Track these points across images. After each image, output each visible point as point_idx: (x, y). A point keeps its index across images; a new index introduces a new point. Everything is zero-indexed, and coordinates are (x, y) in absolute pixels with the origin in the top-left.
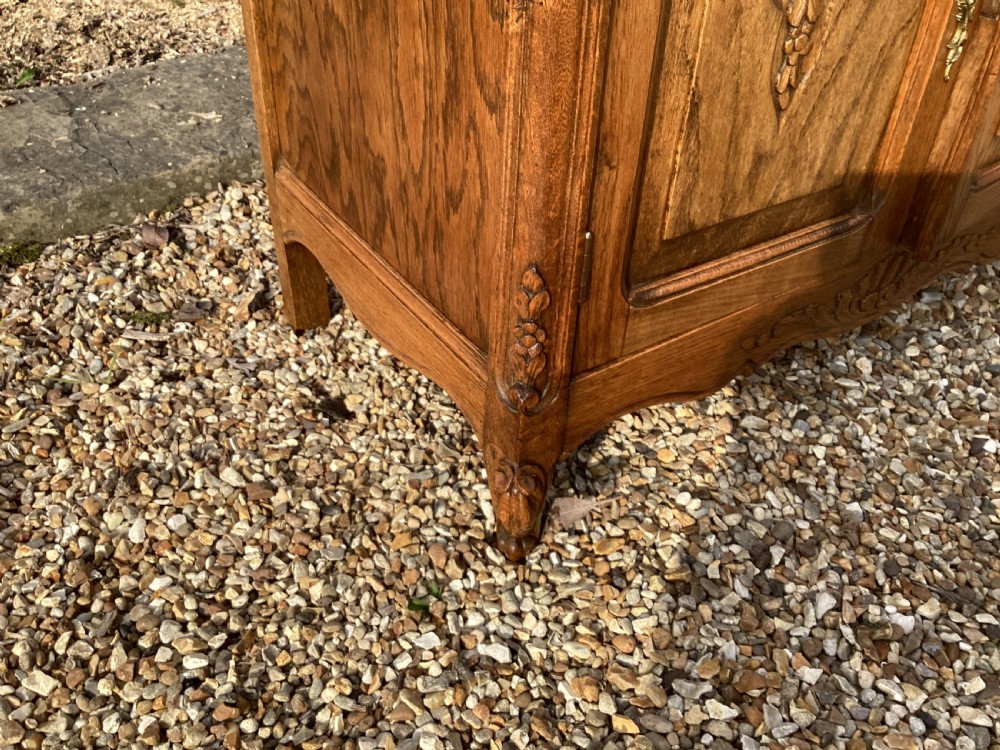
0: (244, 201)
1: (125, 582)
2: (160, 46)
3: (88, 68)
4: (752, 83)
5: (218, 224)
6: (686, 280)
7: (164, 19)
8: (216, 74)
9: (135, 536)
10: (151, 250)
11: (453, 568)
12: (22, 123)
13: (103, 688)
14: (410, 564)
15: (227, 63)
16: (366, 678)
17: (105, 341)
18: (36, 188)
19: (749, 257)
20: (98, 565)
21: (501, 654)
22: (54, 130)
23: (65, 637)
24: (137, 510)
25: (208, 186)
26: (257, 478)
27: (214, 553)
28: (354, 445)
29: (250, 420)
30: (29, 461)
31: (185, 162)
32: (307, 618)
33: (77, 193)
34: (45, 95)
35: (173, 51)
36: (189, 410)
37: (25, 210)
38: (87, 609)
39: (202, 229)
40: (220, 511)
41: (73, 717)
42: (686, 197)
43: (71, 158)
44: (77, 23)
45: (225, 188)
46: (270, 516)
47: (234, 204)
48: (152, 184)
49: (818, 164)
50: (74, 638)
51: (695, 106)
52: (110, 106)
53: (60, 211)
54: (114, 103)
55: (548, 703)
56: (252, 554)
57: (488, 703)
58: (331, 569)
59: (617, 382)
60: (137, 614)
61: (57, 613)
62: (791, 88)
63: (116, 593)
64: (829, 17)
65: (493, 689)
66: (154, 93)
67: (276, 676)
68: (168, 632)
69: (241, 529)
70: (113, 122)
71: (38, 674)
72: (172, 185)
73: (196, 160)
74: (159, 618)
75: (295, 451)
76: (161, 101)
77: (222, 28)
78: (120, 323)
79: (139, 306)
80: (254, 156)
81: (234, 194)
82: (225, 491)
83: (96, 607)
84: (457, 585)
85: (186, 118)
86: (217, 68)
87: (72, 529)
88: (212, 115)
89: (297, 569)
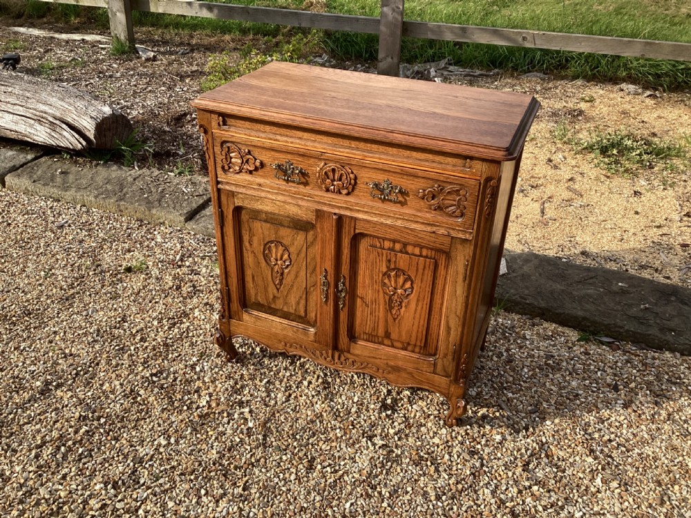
4: (267, 279)
6: (261, 314)
19: (277, 319)
42: (256, 295)
49: (294, 308)
51: (253, 277)
59: (242, 327)
62: (279, 285)
64: (285, 274)
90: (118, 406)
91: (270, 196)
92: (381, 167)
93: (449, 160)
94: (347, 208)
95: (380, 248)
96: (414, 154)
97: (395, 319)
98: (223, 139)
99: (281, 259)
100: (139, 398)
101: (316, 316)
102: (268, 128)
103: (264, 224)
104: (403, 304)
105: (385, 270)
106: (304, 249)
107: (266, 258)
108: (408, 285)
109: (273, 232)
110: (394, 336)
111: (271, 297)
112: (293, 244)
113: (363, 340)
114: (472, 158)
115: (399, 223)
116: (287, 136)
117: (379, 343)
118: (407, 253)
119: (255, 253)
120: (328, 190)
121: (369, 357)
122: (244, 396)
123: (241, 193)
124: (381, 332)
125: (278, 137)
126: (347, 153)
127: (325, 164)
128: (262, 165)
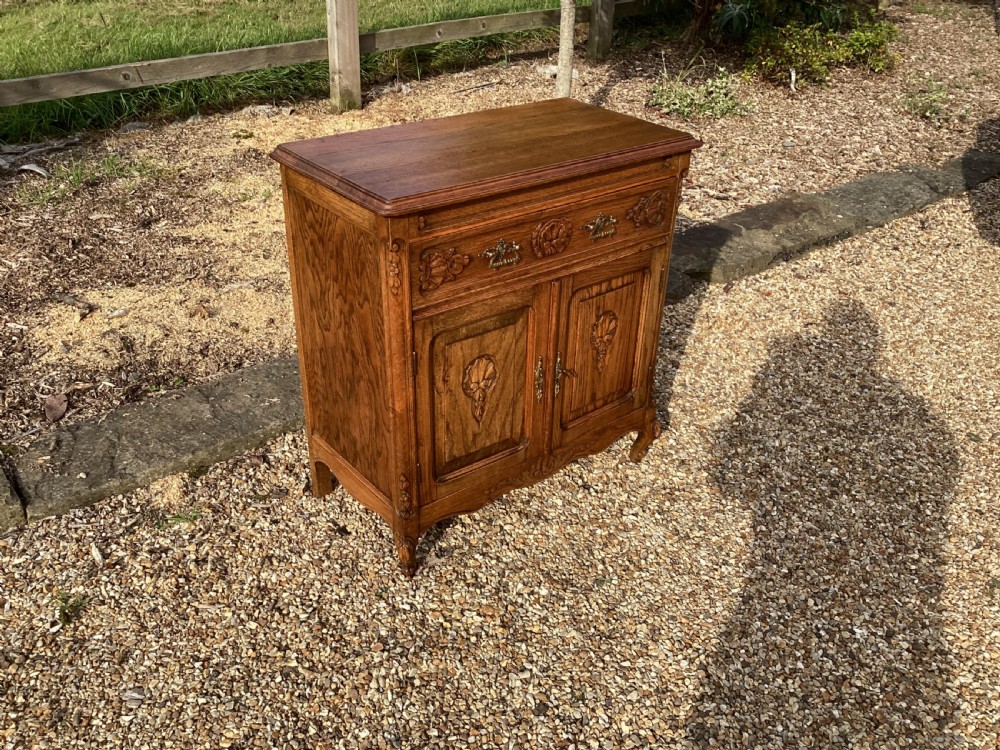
0: (294, 440)
1: (273, 595)
2: (241, 360)
3: (207, 374)
4: (466, 417)
5: (284, 452)
6: (457, 473)
7: (240, 342)
8: (273, 375)
9: (274, 579)
10: (255, 466)
11: (391, 583)
12: (186, 408)
13: (274, 625)
14: (375, 583)
15: (278, 368)
16: (362, 617)
17: (245, 509)
18: (203, 442)
19: (480, 464)
20: (263, 590)
21: (407, 607)
22: (202, 411)
23: (257, 611)
24: (274, 571)
25: (277, 435)
26: (316, 557)
27: (304, 584)
28: (352, 544)
29: (310, 537)
30: (226, 557)
31: (268, 425)
32: (340, 602)
33: (222, 444)
34: (192, 392)
35: (248, 361)
36: (285, 534)
37: (200, 453)
38: (261, 604)
39: (276, 455)
40: (304, 570)
41: (265, 634)
42: (451, 450)
43: (215, 426)
44: (198, 348)
45: (285, 435)
46: (322, 571)
47: (290, 442)
48: (254, 436)
50: (260, 612)
51: (448, 426)
52: (225, 395)
53: (215, 451)
54: (227, 394)
55: (423, 620)
56: (318, 584)
57: (403, 621)
58: (347, 587)
59: (437, 507)
60: (280, 604)
61: (252, 605)
62: (481, 415)
63: (270, 599)
64: (489, 396)
65: (404, 617)
66: (246, 388)
67: (331, 618)
68: (292, 609)
69: (312, 575)
70: (229, 405)
71: (251, 623)
72: (262, 436)
73: (272, 424)
74: (289, 604)
75: (329, 547)
76: (251, 392)
77: (271, 345)
78: (249, 501)
79: (255, 492)
80: (298, 419)
81: (289, 437)
82: (305, 563)
83: (265, 603)
84: (392, 589)
85: (264, 401)
86: (274, 371)
87: (250, 578)
88: (275, 400)
89: (335, 588)
90: (411, 709)
91: (481, 298)
92: (599, 201)
93: (652, 166)
94: (563, 268)
95: (590, 298)
96: (624, 173)
97: (600, 373)
98: (424, 247)
99: (484, 379)
100: (417, 682)
101: (523, 429)
102: (477, 208)
103: (464, 342)
104: (608, 351)
105: (593, 321)
106: (513, 347)
107: (466, 388)
108: (613, 324)
109: (476, 346)
110: (599, 395)
111: (471, 438)
112: (500, 348)
113: (571, 421)
114: (670, 156)
115: (611, 258)
116: (501, 208)
117: (584, 414)
118: (612, 290)
119: (451, 391)
120: (544, 255)
121: (579, 437)
122: (487, 583)
123: (442, 313)
124: (588, 399)
125: (492, 214)
126: (568, 199)
127: (543, 224)
128: (471, 259)
